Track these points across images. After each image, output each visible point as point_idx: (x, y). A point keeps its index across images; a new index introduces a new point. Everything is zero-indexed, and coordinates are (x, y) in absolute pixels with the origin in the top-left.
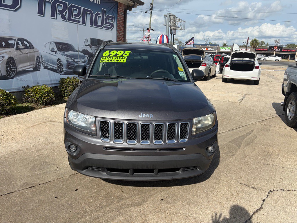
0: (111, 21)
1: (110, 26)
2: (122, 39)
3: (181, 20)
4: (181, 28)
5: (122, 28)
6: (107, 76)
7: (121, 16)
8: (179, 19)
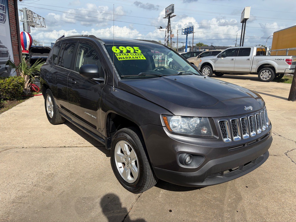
0: (2, 11)
1: (2, 17)
2: (15, 35)
3: (40, 17)
4: (41, 25)
5: (14, 21)
6: (143, 76)
7: (12, 6)
8: (38, 15)
